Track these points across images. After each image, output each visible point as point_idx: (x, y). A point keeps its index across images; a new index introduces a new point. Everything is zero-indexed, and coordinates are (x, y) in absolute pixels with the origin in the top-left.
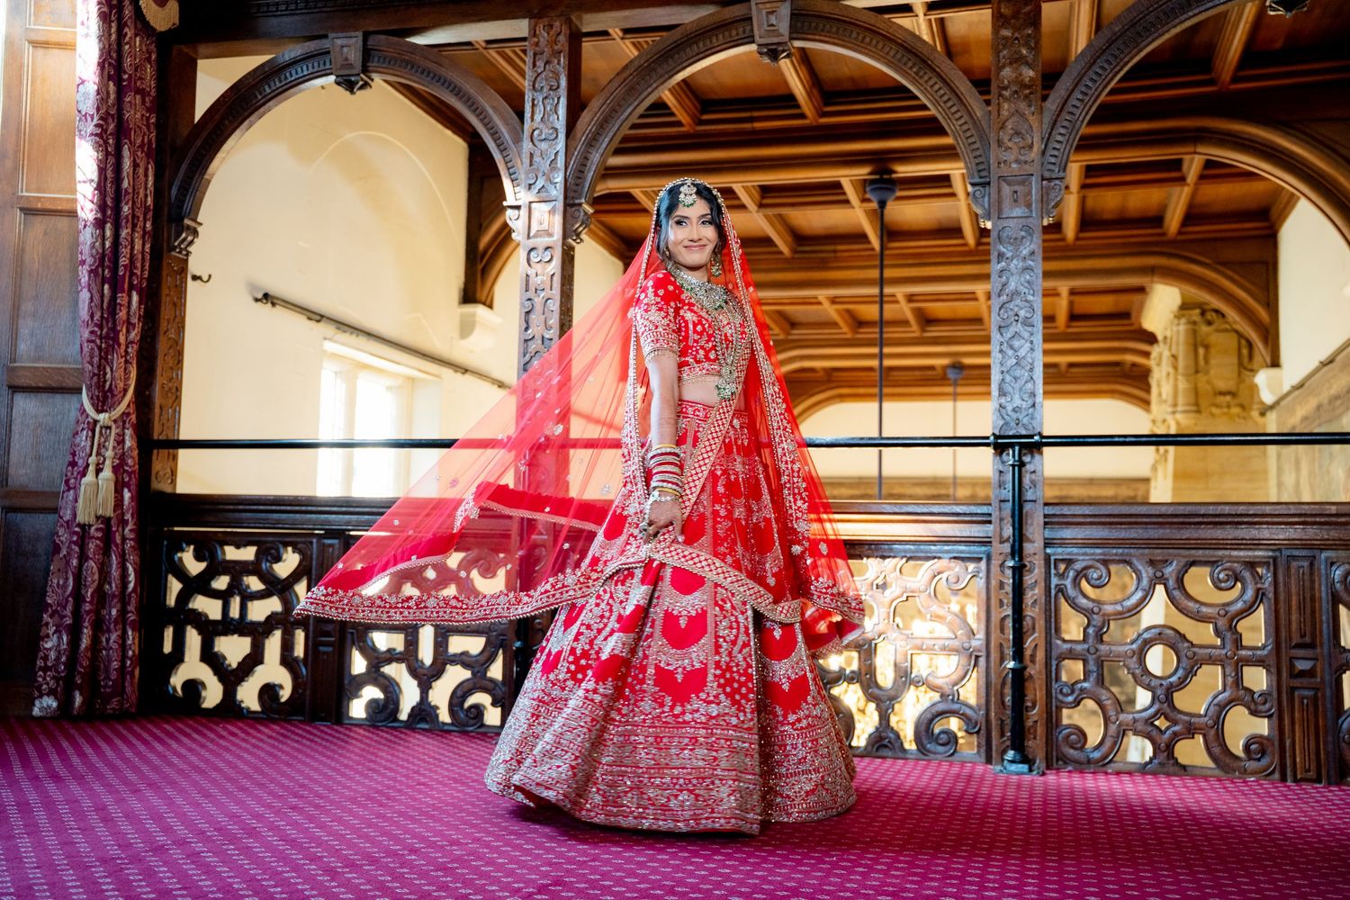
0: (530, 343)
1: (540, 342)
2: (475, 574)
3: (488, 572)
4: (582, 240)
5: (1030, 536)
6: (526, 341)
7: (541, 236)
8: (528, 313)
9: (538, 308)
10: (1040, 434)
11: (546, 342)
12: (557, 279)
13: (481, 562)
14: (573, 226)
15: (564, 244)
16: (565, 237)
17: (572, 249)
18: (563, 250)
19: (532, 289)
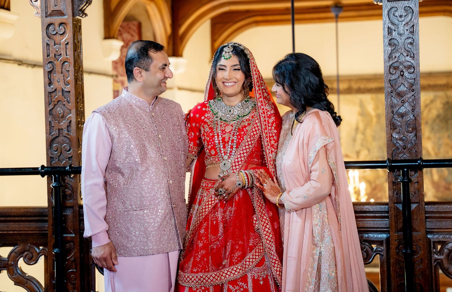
0: (53, 94)
1: (60, 94)
2: (21, 263)
3: (31, 260)
4: (86, 15)
5: (417, 228)
6: (50, 93)
7: (56, 15)
8: (50, 72)
9: (58, 68)
10: (421, 159)
11: (65, 94)
12: (70, 46)
13: (26, 253)
14: (79, 6)
15: (73, 20)
16: (74, 15)
17: (80, 21)
18: (73, 23)
19: (52, 55)
